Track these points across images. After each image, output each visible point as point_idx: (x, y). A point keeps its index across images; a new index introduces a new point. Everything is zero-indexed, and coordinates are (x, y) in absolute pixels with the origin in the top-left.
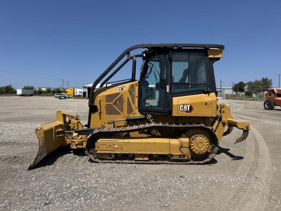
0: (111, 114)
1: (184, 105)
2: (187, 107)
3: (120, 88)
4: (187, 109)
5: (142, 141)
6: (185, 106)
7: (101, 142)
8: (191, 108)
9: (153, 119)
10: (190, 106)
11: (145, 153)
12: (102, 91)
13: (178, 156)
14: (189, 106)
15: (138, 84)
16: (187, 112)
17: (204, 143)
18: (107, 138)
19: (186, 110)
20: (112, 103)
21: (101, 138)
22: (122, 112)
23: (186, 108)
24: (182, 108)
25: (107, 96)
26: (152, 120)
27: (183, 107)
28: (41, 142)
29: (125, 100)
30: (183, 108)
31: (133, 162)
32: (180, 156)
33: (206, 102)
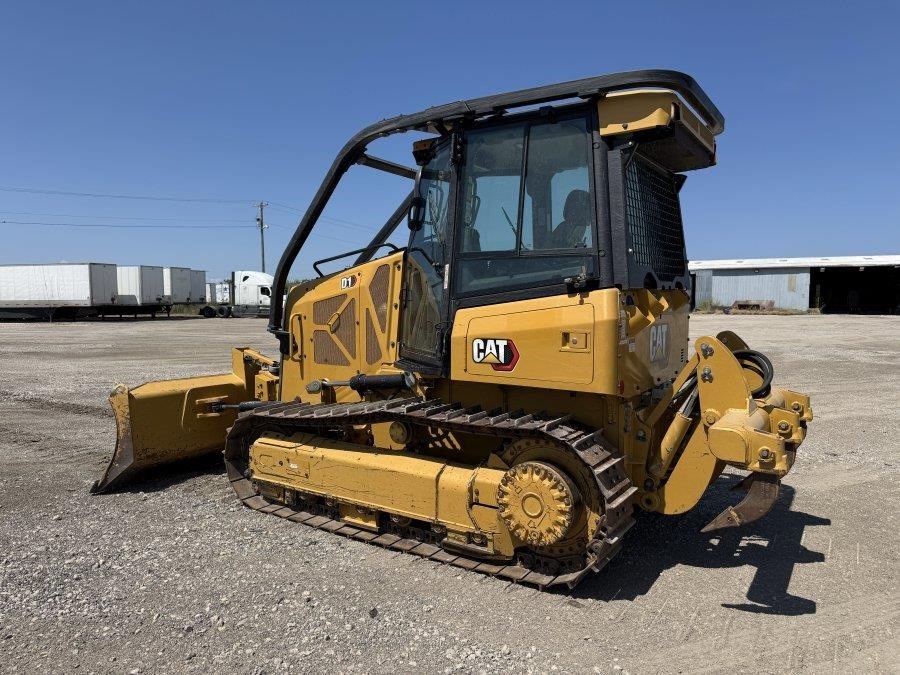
0: (326, 361)
1: (485, 341)
2: (497, 347)
3: (350, 280)
4: (498, 358)
5: (362, 462)
6: (490, 343)
7: (261, 448)
8: (511, 353)
9: (426, 388)
10: (505, 343)
11: (366, 503)
12: (307, 290)
13: (462, 533)
14: (502, 344)
15: (401, 264)
16: (497, 366)
17: (548, 502)
18: (277, 437)
19: (491, 358)
20: (326, 328)
21: (266, 435)
22: (354, 358)
23: (494, 351)
24: (480, 351)
25: (316, 304)
26: (422, 390)
27: (482, 347)
28: (122, 427)
29: (361, 317)
30: (484, 351)
31: (334, 525)
32: (470, 536)
33: (567, 331)
